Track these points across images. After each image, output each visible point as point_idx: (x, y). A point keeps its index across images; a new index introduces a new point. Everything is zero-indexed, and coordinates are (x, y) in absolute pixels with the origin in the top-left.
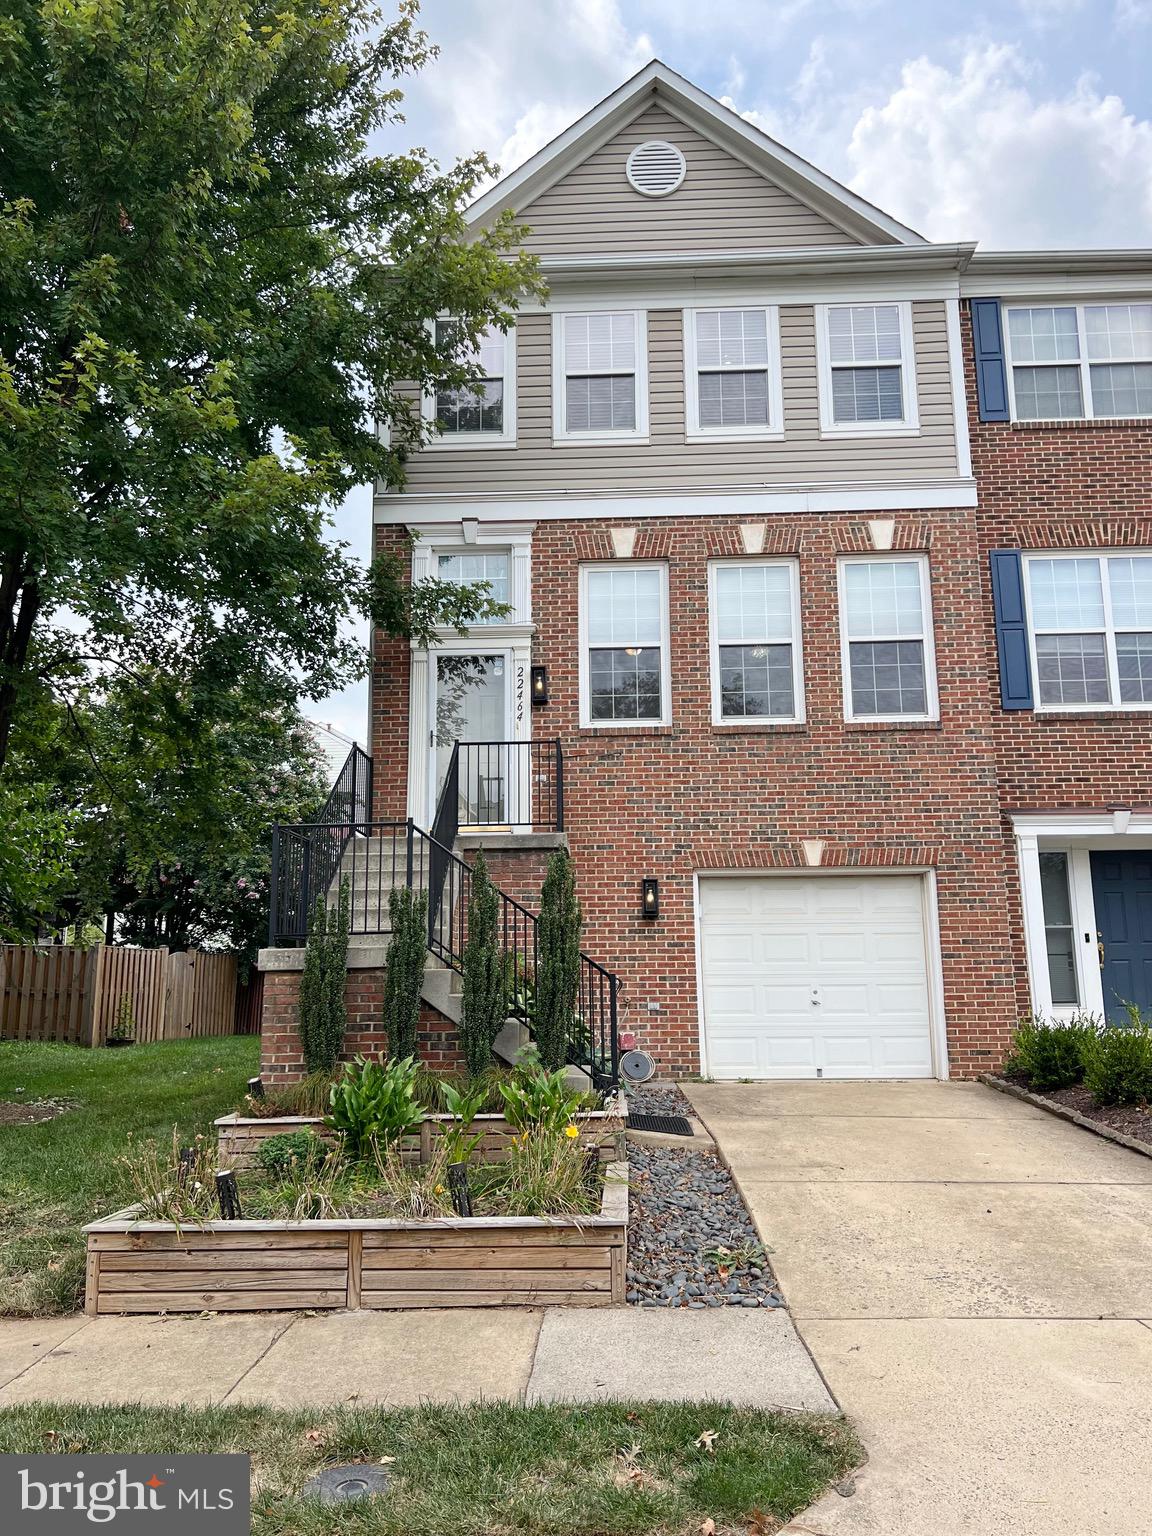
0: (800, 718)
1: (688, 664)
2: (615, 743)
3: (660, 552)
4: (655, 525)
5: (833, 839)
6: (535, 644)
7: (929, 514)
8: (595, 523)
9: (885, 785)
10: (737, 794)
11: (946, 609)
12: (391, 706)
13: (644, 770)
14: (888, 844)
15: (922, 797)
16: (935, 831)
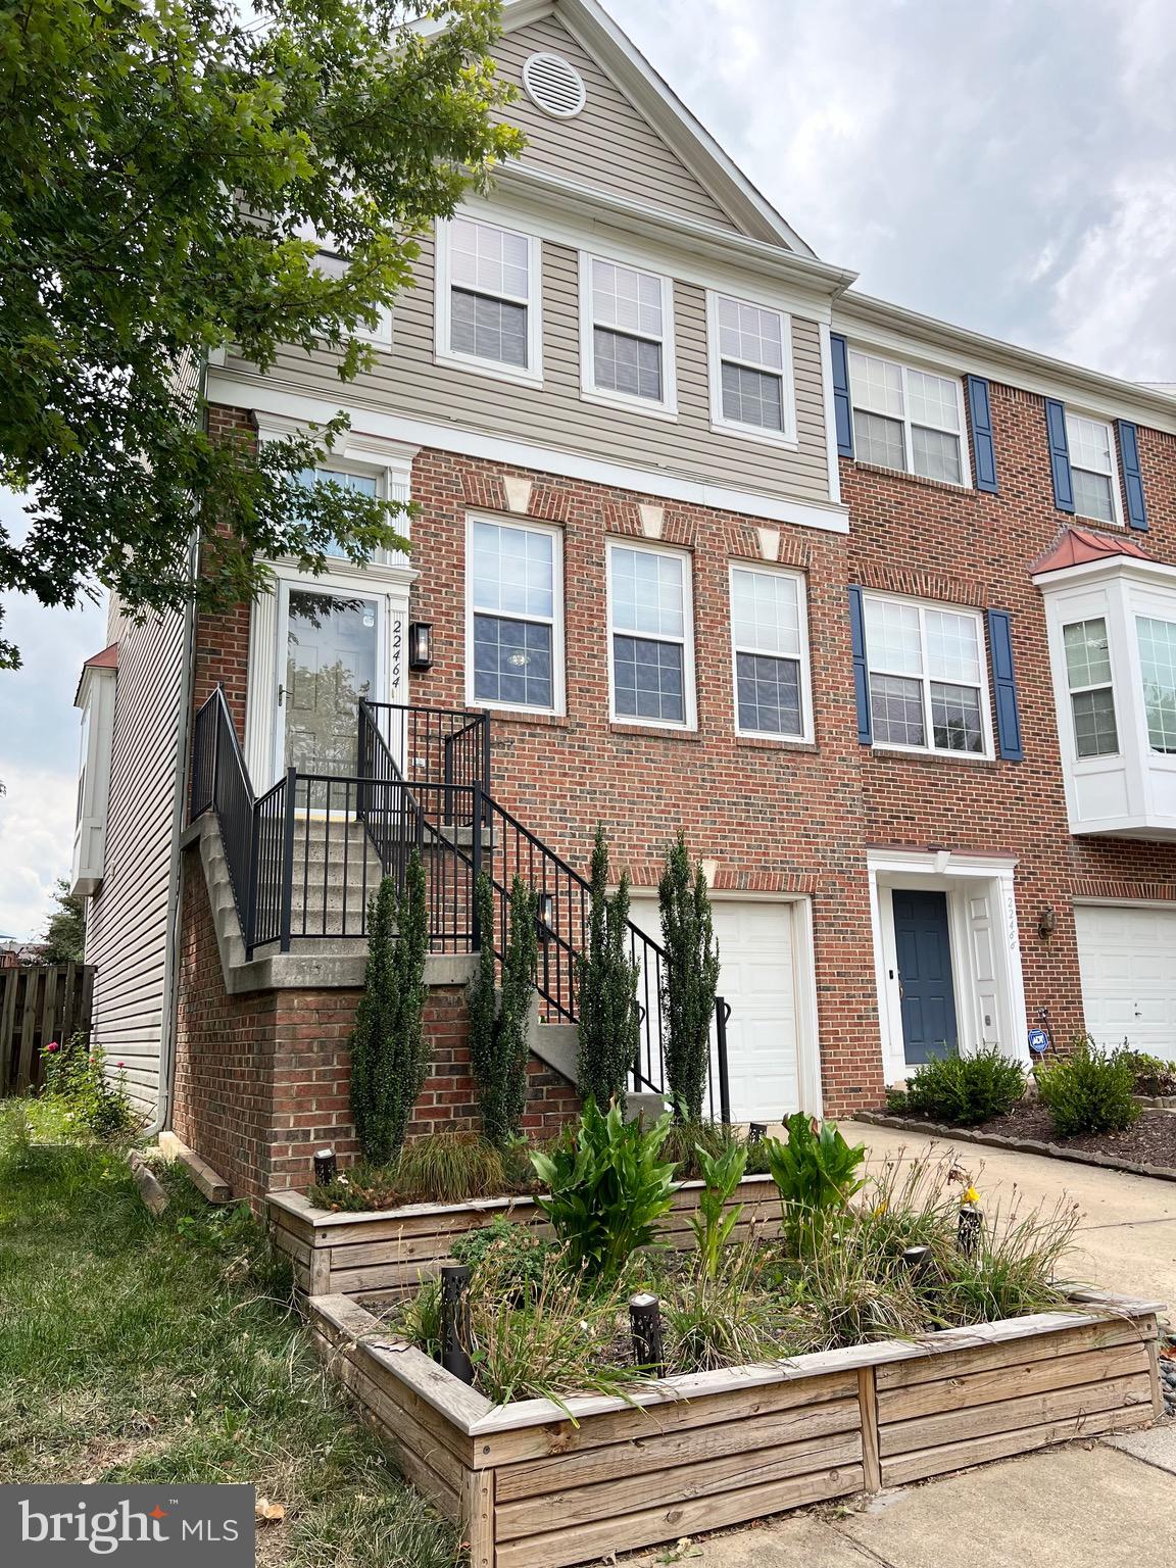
0: (691, 725)
1: (586, 648)
2: (506, 729)
3: (557, 515)
4: (551, 482)
5: (724, 859)
6: (413, 595)
7: (809, 532)
8: (485, 464)
9: (770, 806)
10: (634, 803)
11: (823, 632)
12: (223, 645)
13: (539, 765)
14: (774, 869)
15: (802, 822)
16: (813, 858)
